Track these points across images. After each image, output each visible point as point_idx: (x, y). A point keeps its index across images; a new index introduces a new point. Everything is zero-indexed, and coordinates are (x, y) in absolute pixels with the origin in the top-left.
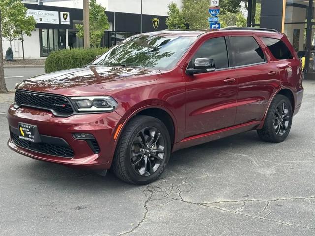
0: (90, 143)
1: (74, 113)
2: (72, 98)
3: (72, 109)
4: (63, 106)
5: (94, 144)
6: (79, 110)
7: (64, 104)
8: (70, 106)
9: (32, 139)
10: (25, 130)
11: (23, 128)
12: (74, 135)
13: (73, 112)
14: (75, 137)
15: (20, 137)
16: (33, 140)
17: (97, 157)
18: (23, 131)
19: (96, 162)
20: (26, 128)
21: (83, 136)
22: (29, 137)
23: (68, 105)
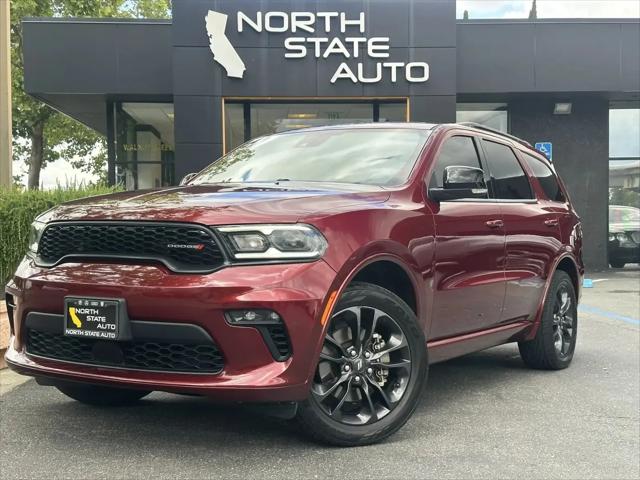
0: (267, 333)
1: (227, 263)
2: (221, 229)
3: (220, 254)
4: (196, 247)
5: (277, 336)
6: (238, 256)
7: (200, 243)
8: (217, 247)
9: (108, 332)
10: (87, 311)
11: (78, 307)
12: (228, 317)
13: (222, 261)
14: (229, 320)
15: (68, 332)
16: (112, 336)
17: (284, 369)
18: (77, 314)
19: (282, 381)
20: (90, 307)
21: (250, 316)
22: (99, 330)
23: (210, 245)
